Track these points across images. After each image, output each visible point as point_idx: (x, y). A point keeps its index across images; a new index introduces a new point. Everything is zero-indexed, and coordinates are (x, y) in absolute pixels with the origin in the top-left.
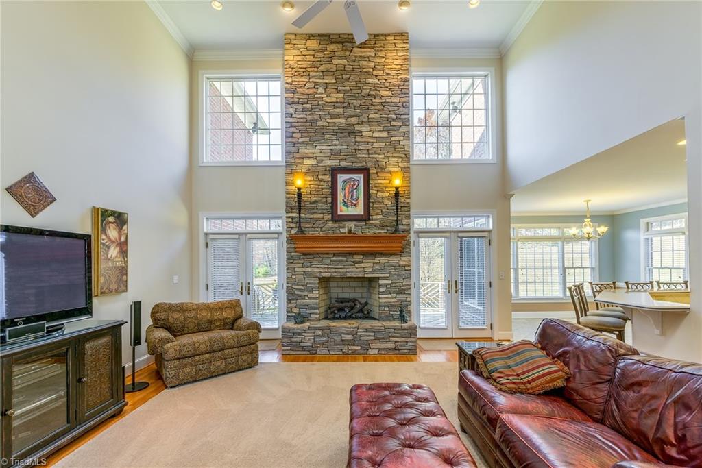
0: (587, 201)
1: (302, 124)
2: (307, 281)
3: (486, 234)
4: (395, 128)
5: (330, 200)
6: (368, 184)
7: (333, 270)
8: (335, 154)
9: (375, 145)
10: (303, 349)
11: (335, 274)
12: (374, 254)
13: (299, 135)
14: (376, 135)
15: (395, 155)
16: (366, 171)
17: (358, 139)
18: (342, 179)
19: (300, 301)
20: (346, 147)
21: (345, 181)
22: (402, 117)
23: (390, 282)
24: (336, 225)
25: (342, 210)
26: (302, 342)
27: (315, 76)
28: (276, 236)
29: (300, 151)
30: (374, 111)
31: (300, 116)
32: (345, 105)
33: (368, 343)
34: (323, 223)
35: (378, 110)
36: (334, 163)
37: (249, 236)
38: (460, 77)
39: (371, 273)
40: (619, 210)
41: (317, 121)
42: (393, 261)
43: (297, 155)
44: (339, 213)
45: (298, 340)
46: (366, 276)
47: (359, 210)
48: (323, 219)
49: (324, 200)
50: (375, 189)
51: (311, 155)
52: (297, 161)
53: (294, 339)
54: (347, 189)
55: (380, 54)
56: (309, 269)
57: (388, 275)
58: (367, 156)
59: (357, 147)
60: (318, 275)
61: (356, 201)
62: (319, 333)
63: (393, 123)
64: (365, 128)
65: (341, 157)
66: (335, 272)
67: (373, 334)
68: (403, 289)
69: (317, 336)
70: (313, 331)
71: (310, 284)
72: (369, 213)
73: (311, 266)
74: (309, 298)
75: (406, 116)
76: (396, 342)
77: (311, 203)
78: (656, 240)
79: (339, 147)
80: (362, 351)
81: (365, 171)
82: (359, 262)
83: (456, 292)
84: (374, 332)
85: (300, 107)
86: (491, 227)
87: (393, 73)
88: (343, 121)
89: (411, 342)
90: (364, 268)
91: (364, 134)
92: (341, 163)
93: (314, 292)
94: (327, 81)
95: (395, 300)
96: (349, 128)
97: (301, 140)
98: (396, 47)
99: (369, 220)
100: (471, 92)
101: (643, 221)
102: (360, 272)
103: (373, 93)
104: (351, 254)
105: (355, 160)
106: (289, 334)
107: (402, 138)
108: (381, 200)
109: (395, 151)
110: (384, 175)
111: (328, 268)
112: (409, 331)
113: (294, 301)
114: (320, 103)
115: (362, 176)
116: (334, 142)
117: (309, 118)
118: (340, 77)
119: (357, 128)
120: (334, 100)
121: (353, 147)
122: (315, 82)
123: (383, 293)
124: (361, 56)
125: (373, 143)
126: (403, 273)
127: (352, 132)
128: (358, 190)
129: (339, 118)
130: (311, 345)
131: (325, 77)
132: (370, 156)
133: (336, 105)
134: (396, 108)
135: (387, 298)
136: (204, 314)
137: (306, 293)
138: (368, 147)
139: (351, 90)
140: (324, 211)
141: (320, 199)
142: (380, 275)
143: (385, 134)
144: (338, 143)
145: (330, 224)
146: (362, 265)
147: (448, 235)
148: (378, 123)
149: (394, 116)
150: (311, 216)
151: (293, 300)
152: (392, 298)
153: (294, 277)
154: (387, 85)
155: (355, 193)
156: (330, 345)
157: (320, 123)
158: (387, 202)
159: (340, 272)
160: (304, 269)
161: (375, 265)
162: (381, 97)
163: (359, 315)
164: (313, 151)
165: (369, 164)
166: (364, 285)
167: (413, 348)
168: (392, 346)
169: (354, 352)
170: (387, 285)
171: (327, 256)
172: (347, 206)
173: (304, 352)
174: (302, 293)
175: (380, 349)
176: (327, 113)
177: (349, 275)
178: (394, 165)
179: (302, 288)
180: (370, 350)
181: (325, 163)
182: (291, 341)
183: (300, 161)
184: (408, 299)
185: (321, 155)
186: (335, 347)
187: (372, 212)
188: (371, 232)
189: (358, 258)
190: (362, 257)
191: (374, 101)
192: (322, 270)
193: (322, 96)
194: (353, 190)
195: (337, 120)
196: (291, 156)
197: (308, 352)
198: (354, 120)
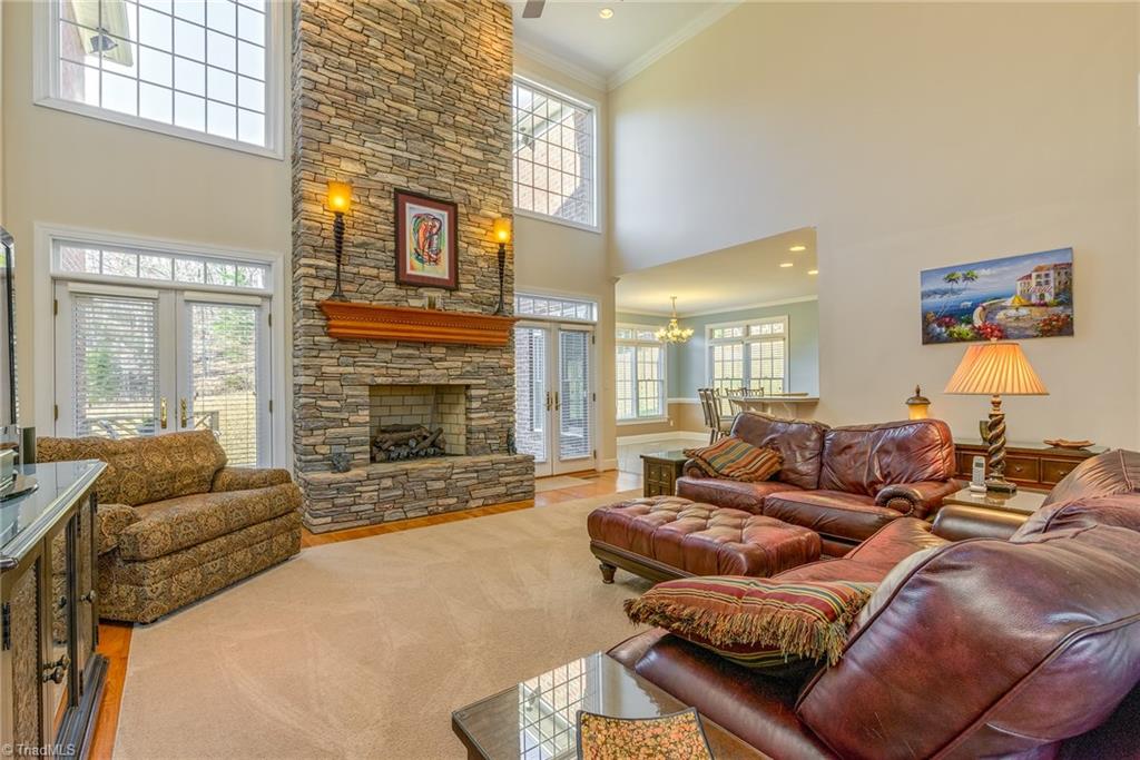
0: (674, 298)
1: (338, 92)
2: (347, 391)
3: (590, 328)
4: (495, 150)
5: (391, 245)
6: (456, 230)
7: (397, 371)
8: (398, 165)
9: (465, 168)
10: (358, 516)
11: (401, 379)
12: (464, 347)
13: (332, 111)
14: (465, 151)
15: (493, 192)
16: (451, 208)
17: (438, 150)
18: (414, 213)
19: (332, 430)
20: (419, 158)
21: (418, 217)
22: (503, 135)
23: (486, 392)
24: (402, 292)
25: (415, 268)
26: (355, 504)
27: (367, 13)
28: (258, 301)
29: (333, 141)
30: (463, 112)
31: (334, 76)
32: (419, 85)
33: (468, 491)
34: (378, 285)
35: (470, 112)
36: (399, 181)
37: (188, 295)
38: (548, 94)
39: (459, 377)
40: (684, 313)
41: (367, 96)
42: (492, 359)
43: (324, 147)
44: (409, 271)
45: (348, 500)
46: (451, 382)
47: (441, 271)
48: (377, 277)
49: (380, 244)
50: (466, 240)
51: (357, 157)
52: (328, 159)
53: (337, 501)
54: (421, 232)
55: (472, 22)
56: (351, 369)
57: (484, 382)
58: (452, 183)
59: (436, 163)
60: (368, 380)
61: (437, 255)
62: (388, 483)
63: (491, 141)
64: (449, 135)
65: (410, 174)
66: (401, 376)
67: (475, 475)
68: (504, 404)
69: (384, 489)
70: (377, 482)
71: (352, 396)
72: (457, 278)
73: (354, 364)
74: (352, 425)
75: (507, 136)
76: (507, 483)
77: (356, 246)
78: (718, 349)
79: (406, 155)
80: (460, 506)
81: (450, 206)
82: (441, 360)
83: (557, 408)
84: (477, 471)
85: (333, 57)
86: (595, 319)
87: (492, 61)
88: (415, 112)
89: (528, 480)
90: (447, 369)
91: (448, 144)
92: (410, 184)
93: (360, 412)
94: (387, 31)
95: (493, 421)
96: (424, 127)
97: (335, 121)
98: (494, 21)
99: (457, 289)
100: (559, 121)
101: (708, 327)
102: (443, 375)
103: (462, 81)
104: (427, 344)
105: (433, 185)
106: (328, 492)
107: (503, 168)
108: (473, 259)
109: (492, 187)
110: (478, 220)
111: (387, 368)
112: (525, 464)
113: (322, 432)
114: (372, 64)
115: (446, 214)
116: (398, 144)
117: (353, 85)
118: (410, 33)
119: (437, 130)
120: (400, 69)
121: (430, 162)
122: (363, 24)
123: (478, 410)
124: (443, 12)
125: (462, 163)
126: (505, 378)
127: (427, 135)
128: (440, 238)
129: (407, 104)
130: (372, 506)
131: (382, 22)
132: (457, 184)
133: (401, 78)
134: (496, 119)
135: (483, 418)
136: (157, 460)
137: (345, 415)
138: (454, 168)
139: (427, 63)
140: (382, 264)
141: (373, 240)
142: (474, 382)
143: (479, 155)
144: (405, 147)
145: (391, 289)
146: (446, 364)
147: (548, 325)
148: (470, 133)
149: (492, 130)
150: (355, 270)
151: (318, 428)
152: (488, 418)
153: (318, 383)
154: (483, 77)
155: (435, 242)
156: (408, 503)
157: (371, 101)
158: (482, 264)
159: (409, 376)
160: (341, 369)
161: (465, 365)
162: (474, 93)
163: (431, 451)
164: (360, 149)
165: (457, 198)
166: (428, 402)
167: (530, 489)
168: (502, 490)
169: (448, 509)
170: (481, 397)
171: (386, 346)
172: (422, 261)
173: (360, 523)
174: (337, 415)
175: (485, 498)
176: (385, 88)
177: (424, 381)
178: (491, 207)
179: (337, 404)
180: (471, 502)
181: (380, 176)
182: (334, 506)
183: (335, 161)
184: (511, 419)
185: (375, 160)
186: (417, 504)
187: (461, 279)
188: (461, 309)
189: (438, 352)
190: (444, 350)
191: (463, 95)
192: (376, 372)
193: (379, 54)
194: (431, 236)
195: (404, 107)
196: (315, 147)
197: (368, 522)
198: (432, 116)
